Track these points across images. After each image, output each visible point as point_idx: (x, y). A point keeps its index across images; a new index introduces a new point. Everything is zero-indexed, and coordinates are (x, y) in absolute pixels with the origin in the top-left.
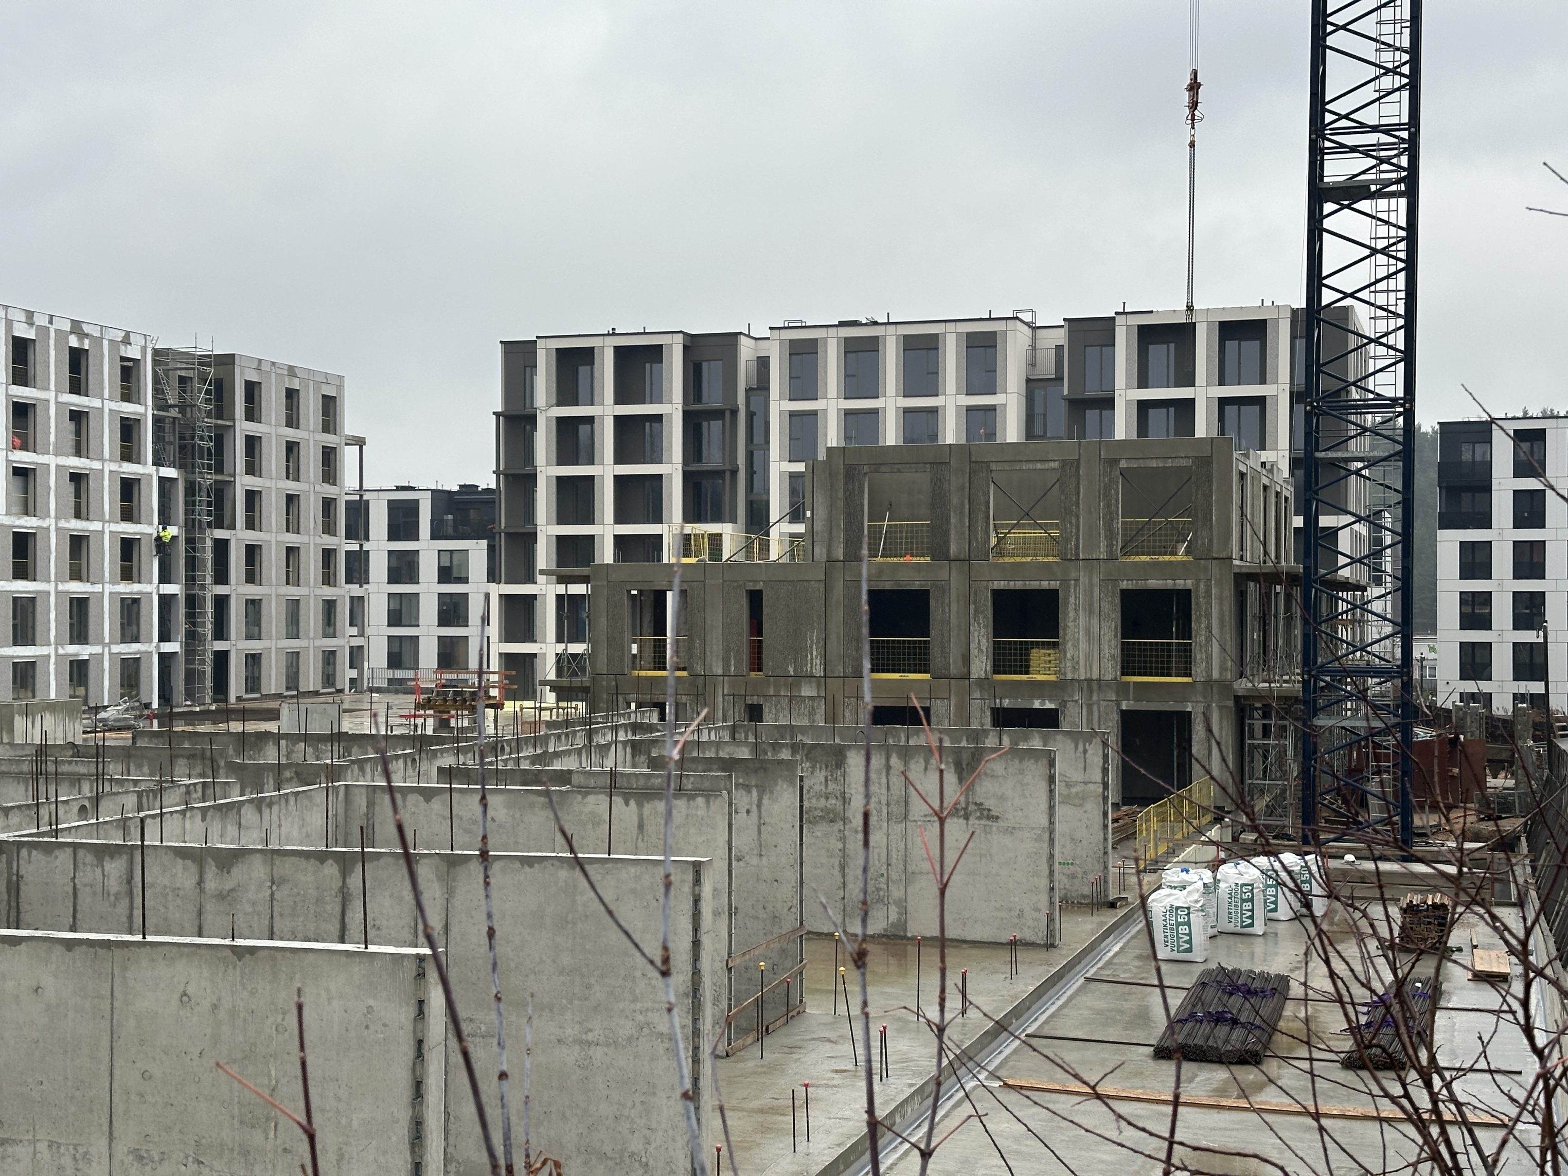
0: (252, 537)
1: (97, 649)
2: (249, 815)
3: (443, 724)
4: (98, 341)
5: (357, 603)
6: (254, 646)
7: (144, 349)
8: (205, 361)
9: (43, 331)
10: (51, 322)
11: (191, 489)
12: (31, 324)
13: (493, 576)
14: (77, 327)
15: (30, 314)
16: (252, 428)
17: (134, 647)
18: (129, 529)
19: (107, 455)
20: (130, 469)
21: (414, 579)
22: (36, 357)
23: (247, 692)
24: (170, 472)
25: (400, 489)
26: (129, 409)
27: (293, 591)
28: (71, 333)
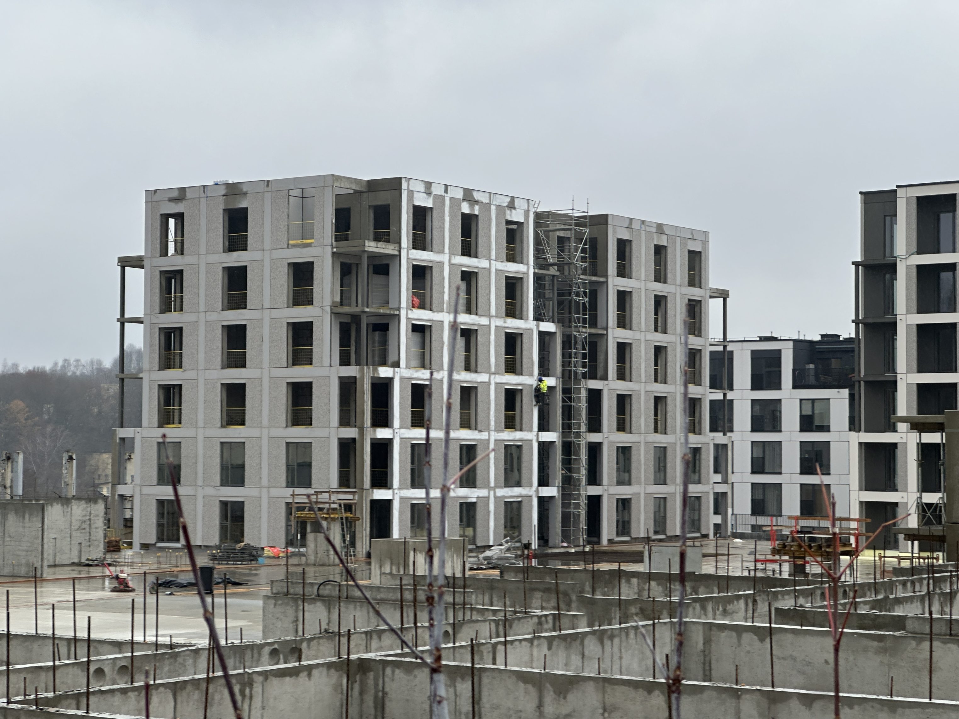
0: (622, 387)
1: (483, 493)
2: (591, 645)
3: (798, 570)
4: (486, 207)
5: (721, 450)
6: (624, 491)
7: (527, 212)
8: (581, 222)
9: (440, 199)
10: (446, 191)
11: (568, 342)
12: (429, 193)
13: (854, 426)
14: (468, 195)
15: (428, 185)
16: (624, 284)
17: (517, 491)
18: (512, 380)
19: (493, 311)
20: (513, 324)
21: (776, 427)
22: (434, 222)
23: (618, 534)
24: (549, 327)
25: (763, 339)
26: (513, 268)
27: (661, 439)
28: (464, 200)
